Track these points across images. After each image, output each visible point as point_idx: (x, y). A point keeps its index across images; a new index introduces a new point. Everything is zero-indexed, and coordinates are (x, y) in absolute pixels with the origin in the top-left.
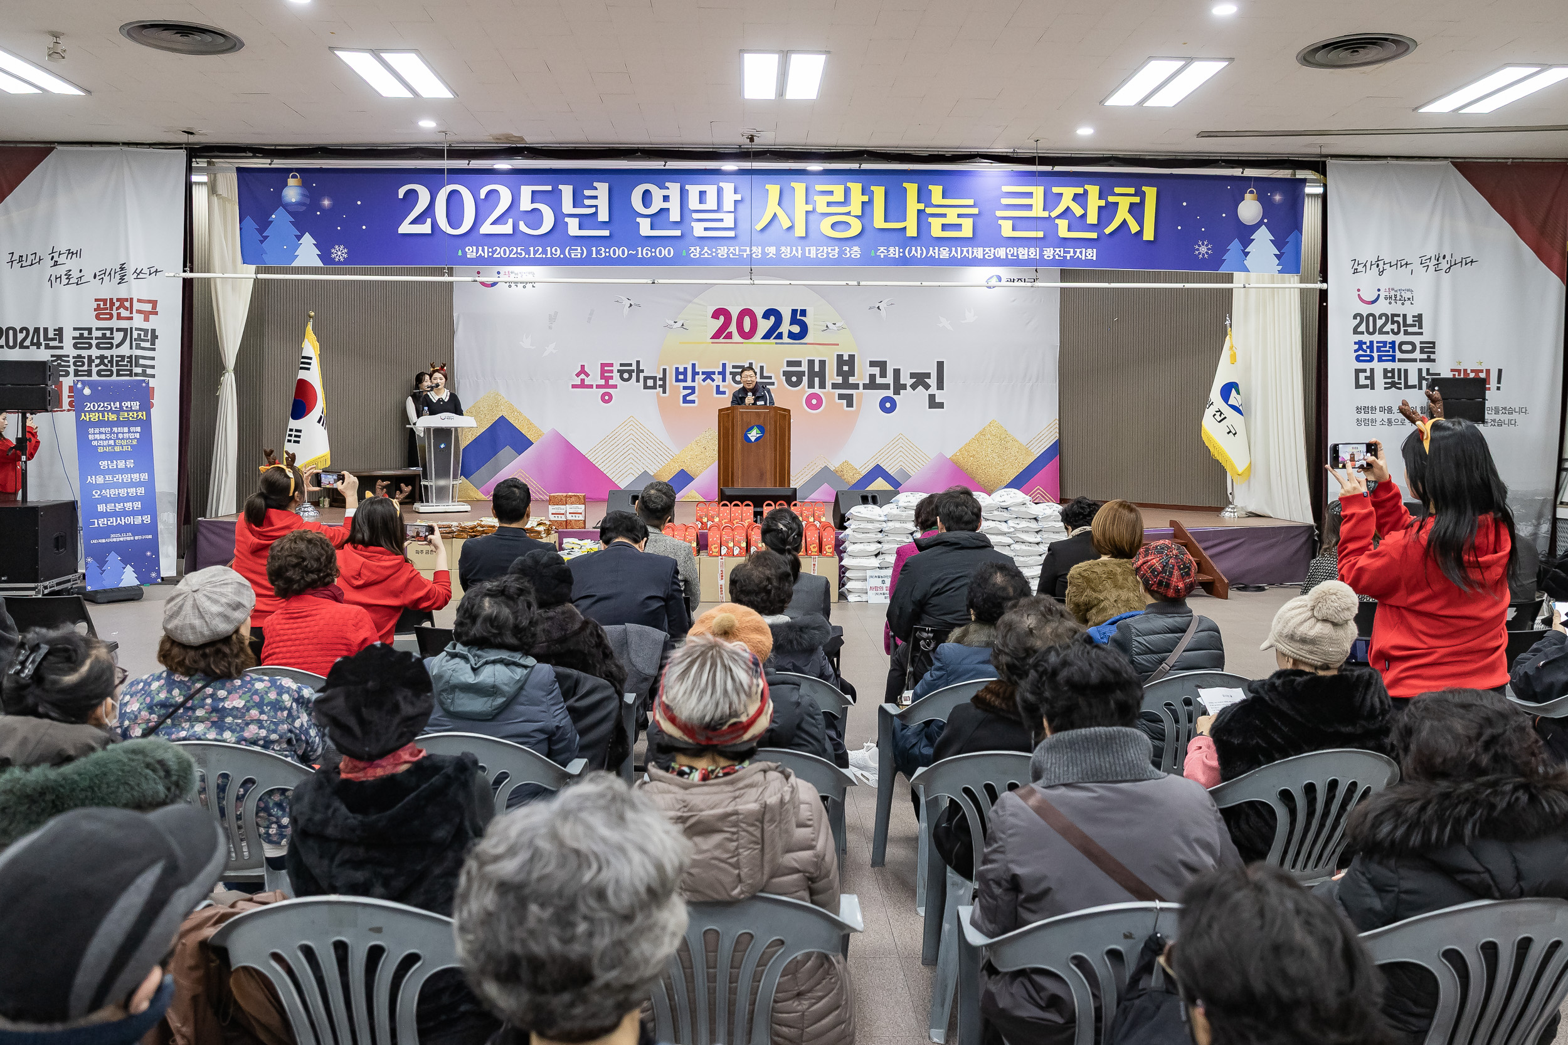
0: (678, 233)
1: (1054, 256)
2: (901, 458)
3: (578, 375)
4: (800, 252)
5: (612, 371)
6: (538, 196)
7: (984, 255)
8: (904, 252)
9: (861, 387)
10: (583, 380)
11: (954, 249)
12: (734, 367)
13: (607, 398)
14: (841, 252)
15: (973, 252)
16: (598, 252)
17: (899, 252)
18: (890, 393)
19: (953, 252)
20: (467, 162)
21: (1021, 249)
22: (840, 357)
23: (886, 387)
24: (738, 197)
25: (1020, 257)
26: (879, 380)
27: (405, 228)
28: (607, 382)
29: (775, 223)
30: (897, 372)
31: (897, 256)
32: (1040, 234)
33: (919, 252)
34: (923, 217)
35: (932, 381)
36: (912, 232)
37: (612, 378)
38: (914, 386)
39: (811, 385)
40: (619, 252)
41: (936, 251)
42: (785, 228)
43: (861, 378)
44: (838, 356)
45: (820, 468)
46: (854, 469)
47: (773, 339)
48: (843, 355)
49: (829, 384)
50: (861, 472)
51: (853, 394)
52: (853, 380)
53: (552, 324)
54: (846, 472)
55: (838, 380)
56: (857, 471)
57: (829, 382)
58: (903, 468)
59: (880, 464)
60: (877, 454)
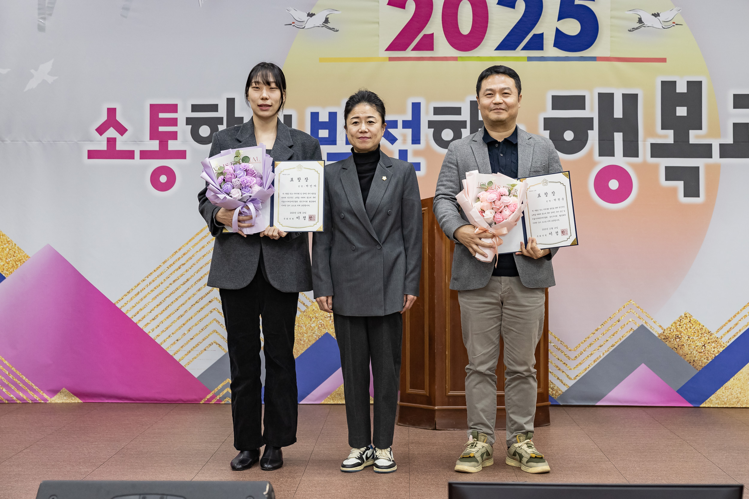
3: (101, 130)
5: (174, 122)
9: (716, 151)
10: (111, 142)
12: (438, 111)
13: (163, 179)
22: (668, 87)
28: (163, 144)
37: (174, 136)
39: (606, 149)
43: (716, 132)
44: (664, 84)
45: (625, 333)
46: (706, 333)
47: (523, 49)
48: (675, 82)
49: (644, 145)
50: (722, 339)
51: (697, 168)
52: (697, 137)
53: (44, 19)
54: (687, 338)
55: (666, 137)
56: (711, 336)
57: (644, 141)
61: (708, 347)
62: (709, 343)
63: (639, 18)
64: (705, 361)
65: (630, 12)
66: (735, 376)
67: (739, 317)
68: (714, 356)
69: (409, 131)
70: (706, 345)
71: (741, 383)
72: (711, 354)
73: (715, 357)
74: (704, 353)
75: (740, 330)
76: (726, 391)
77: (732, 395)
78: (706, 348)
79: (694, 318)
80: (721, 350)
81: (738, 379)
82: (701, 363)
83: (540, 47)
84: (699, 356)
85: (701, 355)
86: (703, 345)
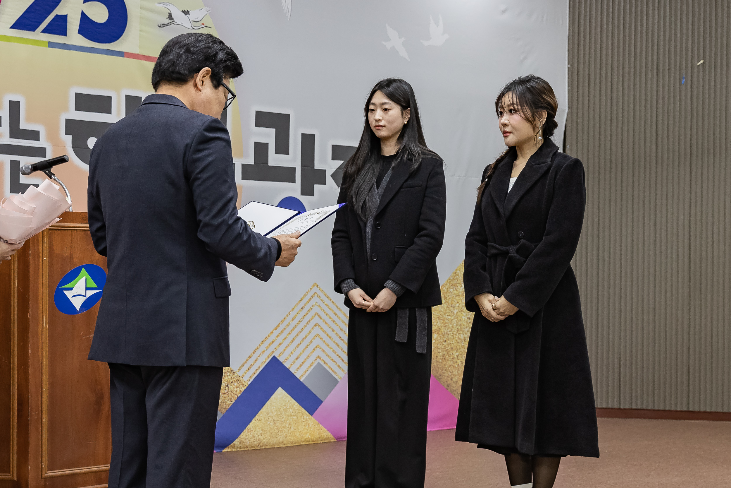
2: (317, 341)
9: (238, 171)
18: (294, 190)
23: (287, 174)
46: (229, 372)
47: (43, 32)
50: (244, 378)
56: (234, 375)
58: (322, 363)
59: (279, 356)
60: (272, 333)
61: (231, 387)
62: (232, 382)
63: (169, 13)
64: (229, 402)
65: (160, 4)
66: (256, 416)
67: (258, 352)
68: (236, 397)
70: (229, 385)
71: (262, 424)
72: (234, 395)
73: (238, 398)
74: (227, 394)
75: (259, 367)
76: (249, 433)
77: (254, 437)
78: (229, 388)
80: (243, 389)
81: (258, 420)
82: (225, 405)
83: (63, 32)
84: (223, 398)
85: (225, 396)
86: (227, 385)
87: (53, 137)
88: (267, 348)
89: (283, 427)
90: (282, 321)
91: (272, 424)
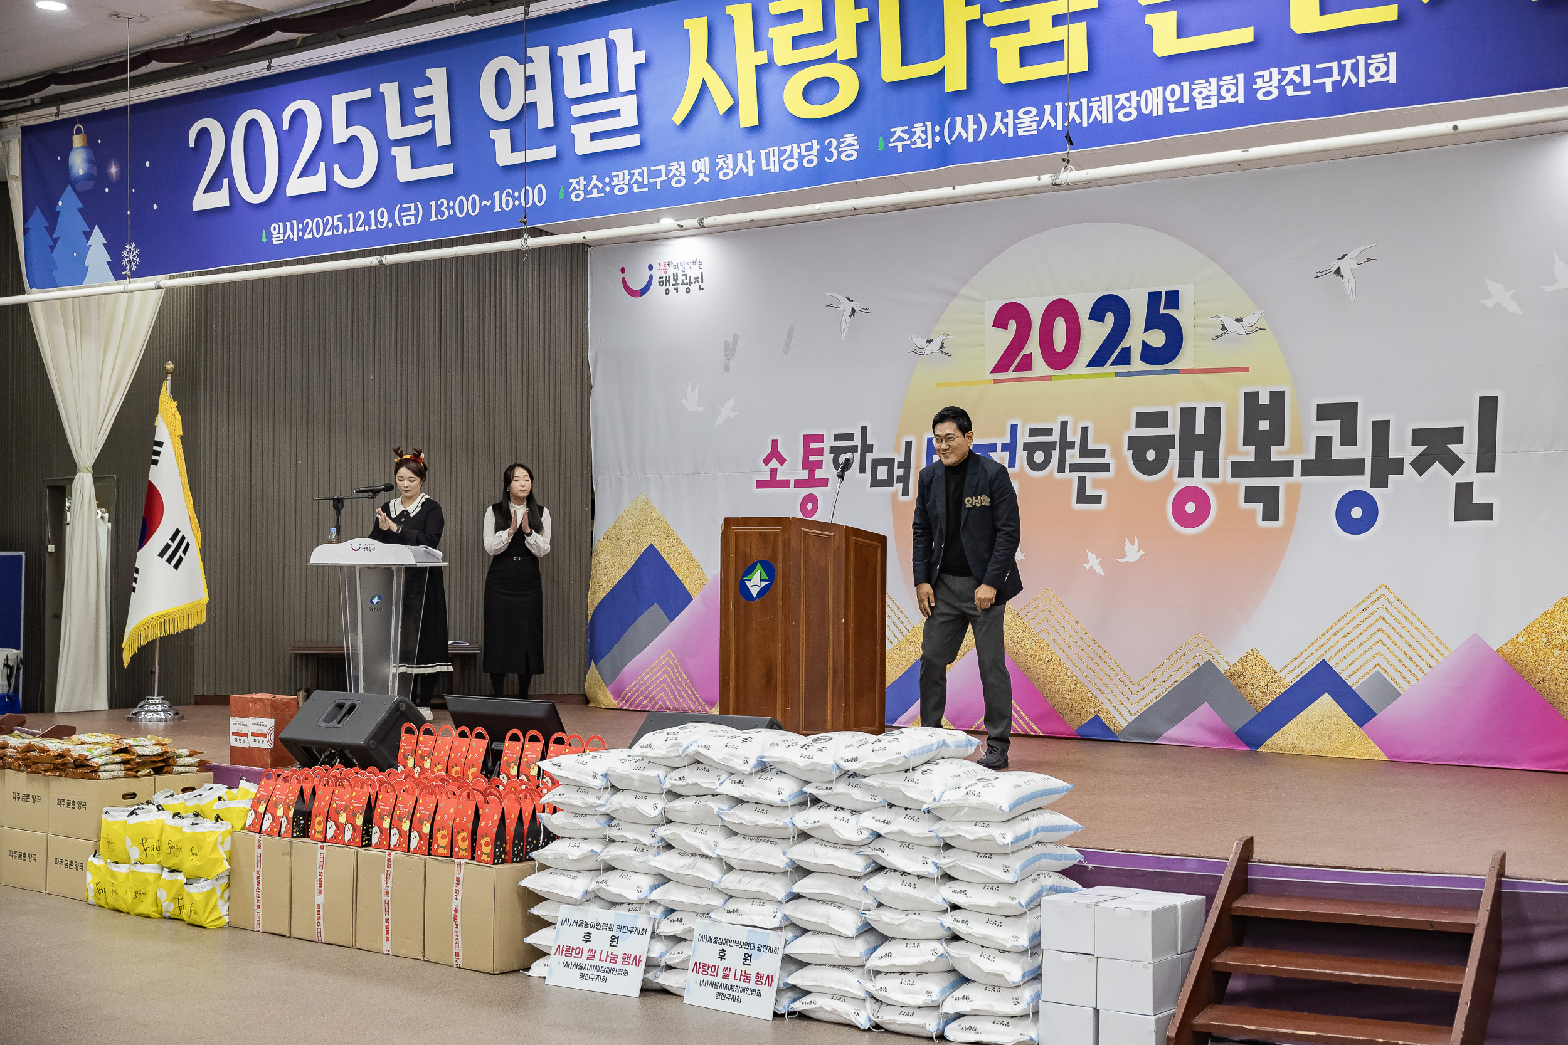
0: (549, 152)
1: (1281, 89)
2: (1379, 648)
3: (767, 461)
4: (751, 162)
5: (819, 452)
6: (355, 111)
7: (1115, 113)
8: (941, 133)
9: (1297, 468)
10: (774, 471)
11: (1047, 108)
12: (1033, 432)
13: (810, 506)
14: (824, 152)
15: (1090, 109)
16: (439, 212)
17: (934, 134)
18: (1362, 483)
19: (1047, 117)
20: (265, 63)
21: (1200, 84)
22: (1251, 398)
23: (1354, 467)
24: (640, 57)
25: (1199, 107)
26: (1339, 452)
27: (202, 201)
28: (812, 474)
29: (706, 103)
30: (1381, 429)
31: (930, 145)
32: (1246, 35)
33: (972, 127)
34: (979, 35)
35: (1467, 450)
36: (956, 81)
37: (819, 464)
38: (1421, 465)
39: (1186, 470)
40: (467, 206)
41: (1010, 120)
42: (722, 110)
43: (1298, 448)
44: (1248, 395)
45: (1190, 669)
46: (1270, 672)
47: (1111, 365)
48: (1258, 393)
49: (1225, 464)
50: (1285, 679)
51: (1278, 488)
52: (1279, 453)
53: (729, 359)
54: (1251, 676)
55: (1247, 454)
56: (1275, 675)
57: (1225, 459)
58: (1382, 672)
59: (1329, 659)
60: (1323, 635)
62: (1272, 683)
63: (1222, 325)
64: (1266, 702)
65: (1214, 322)
68: (1275, 696)
69: (1007, 454)
71: (1298, 728)
72: (1273, 694)
73: (1275, 698)
74: (1265, 693)
76: (1282, 736)
77: (1287, 740)
78: (1267, 688)
79: (1261, 654)
80: (1283, 690)
81: (1297, 723)
82: (1261, 705)
83: (1128, 362)
84: (1260, 697)
85: (1263, 696)
86: (1266, 684)
87: (1117, 454)
88: (1317, 650)
89: (1323, 735)
90: (1336, 624)
91: (1310, 730)
